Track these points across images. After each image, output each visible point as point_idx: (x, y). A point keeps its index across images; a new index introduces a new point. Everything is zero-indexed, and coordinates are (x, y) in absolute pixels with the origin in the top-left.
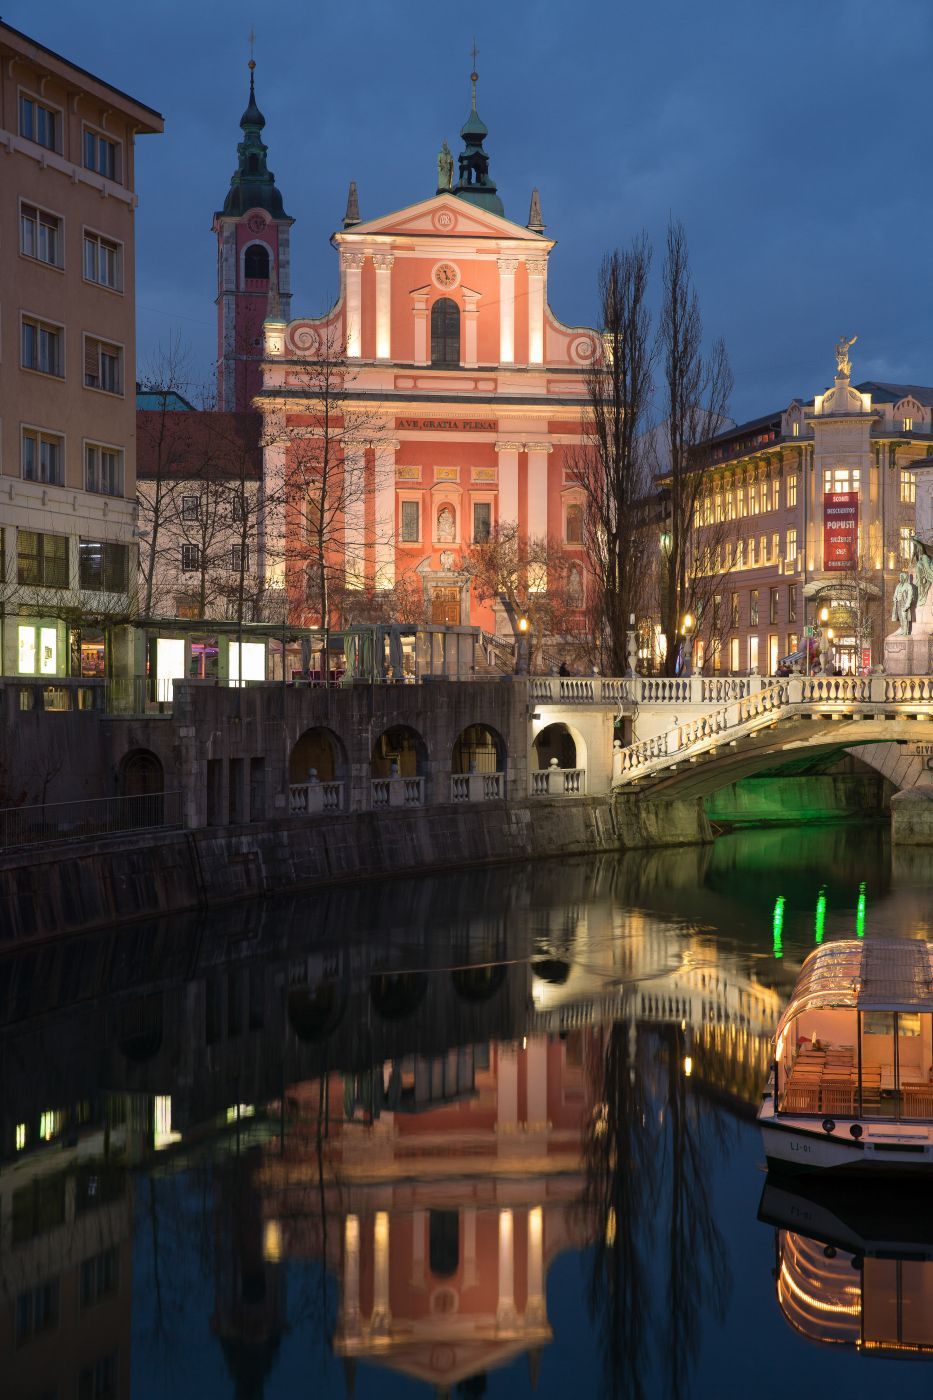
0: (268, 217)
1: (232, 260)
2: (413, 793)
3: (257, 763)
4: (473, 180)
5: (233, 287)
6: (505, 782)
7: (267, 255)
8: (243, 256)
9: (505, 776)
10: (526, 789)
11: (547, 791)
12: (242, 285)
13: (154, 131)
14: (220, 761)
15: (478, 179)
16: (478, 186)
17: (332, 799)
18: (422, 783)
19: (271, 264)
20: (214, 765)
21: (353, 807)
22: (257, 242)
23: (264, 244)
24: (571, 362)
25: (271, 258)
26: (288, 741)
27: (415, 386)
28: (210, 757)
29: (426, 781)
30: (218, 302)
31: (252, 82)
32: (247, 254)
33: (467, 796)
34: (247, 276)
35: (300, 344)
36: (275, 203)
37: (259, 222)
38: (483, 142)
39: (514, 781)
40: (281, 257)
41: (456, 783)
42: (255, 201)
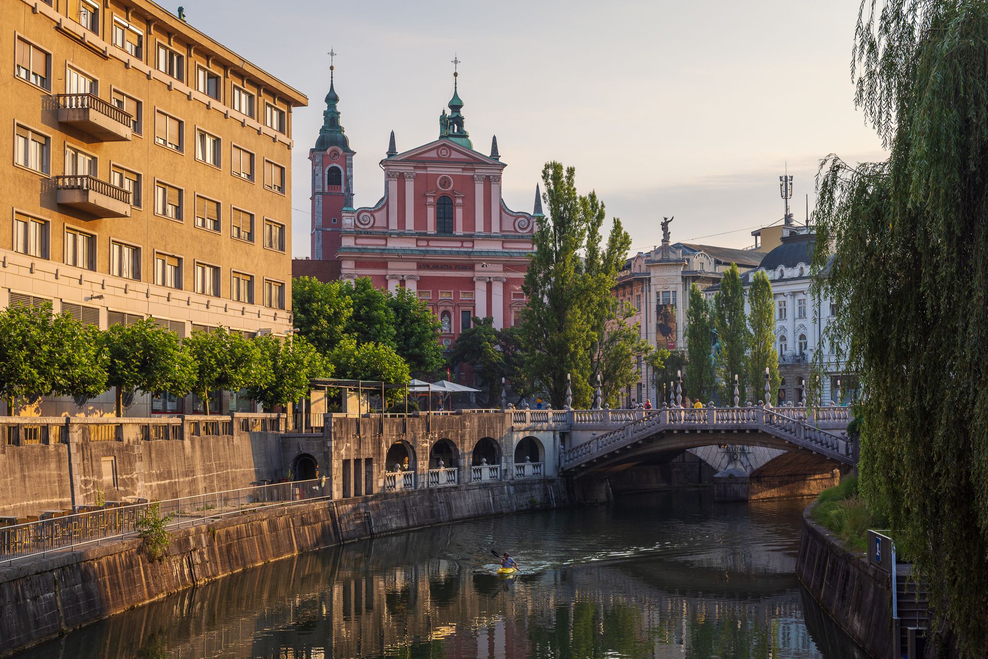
0: (341, 152)
1: (320, 175)
2: (452, 477)
3: (369, 461)
4: (456, 131)
5: (321, 190)
6: (501, 470)
7: (340, 172)
8: (326, 173)
9: (501, 467)
10: (512, 474)
11: (523, 475)
12: (326, 189)
13: (303, 105)
14: (349, 460)
15: (458, 130)
16: (459, 134)
17: (408, 481)
18: (456, 471)
19: (343, 177)
20: (346, 463)
21: (420, 486)
22: (335, 165)
23: (339, 166)
24: (516, 231)
25: (343, 173)
26: (385, 449)
27: (428, 245)
28: (344, 458)
29: (458, 471)
30: (312, 199)
31: (332, 77)
32: (329, 171)
33: (480, 478)
34: (328, 184)
35: (363, 222)
36: (344, 142)
37: (336, 154)
38: (461, 110)
39: (506, 470)
40: (348, 173)
41: (474, 471)
42: (334, 142)
